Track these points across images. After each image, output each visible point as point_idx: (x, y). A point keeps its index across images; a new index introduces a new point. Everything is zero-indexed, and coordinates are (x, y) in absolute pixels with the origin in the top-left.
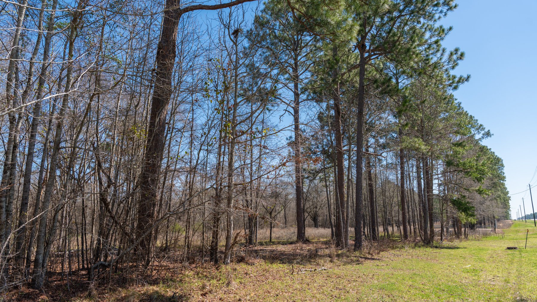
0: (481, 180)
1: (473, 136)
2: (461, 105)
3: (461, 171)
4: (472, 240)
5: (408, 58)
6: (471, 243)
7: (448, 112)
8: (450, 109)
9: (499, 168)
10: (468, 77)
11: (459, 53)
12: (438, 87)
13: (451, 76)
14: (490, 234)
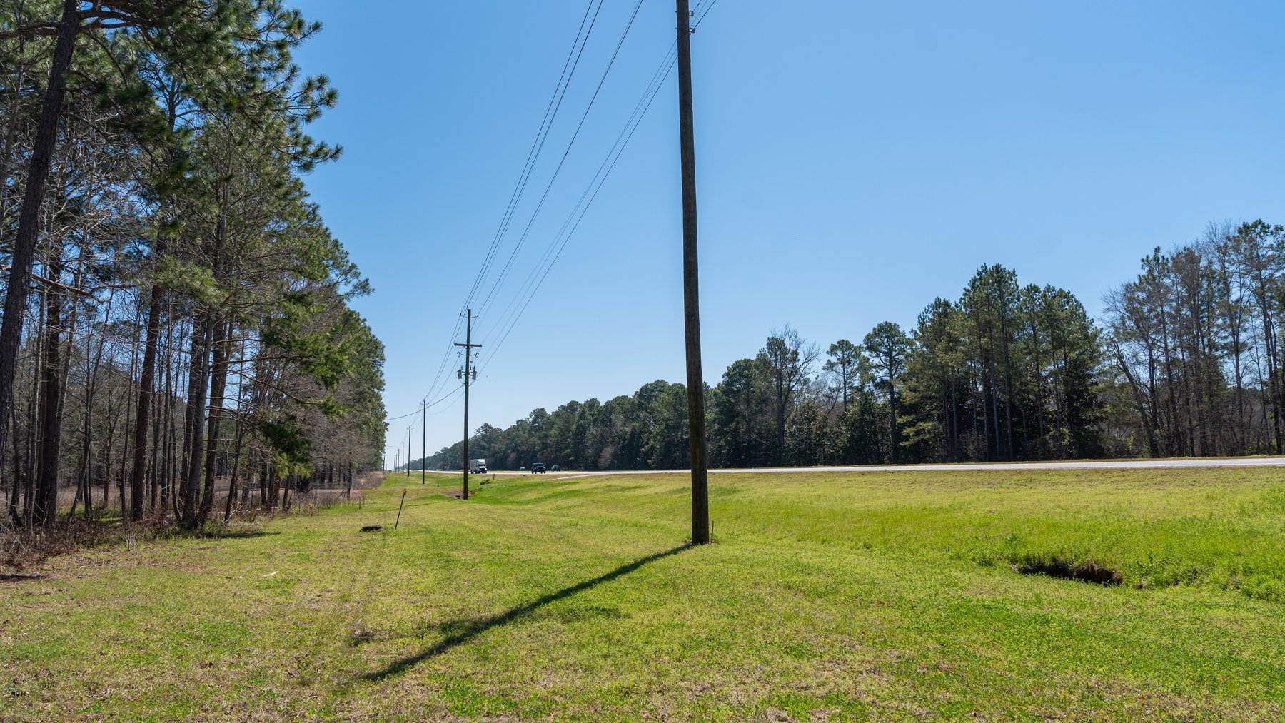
0: (331, 384)
1: (333, 286)
2: (318, 212)
3: (294, 359)
4: (298, 514)
5: (203, 57)
6: (293, 522)
7: (285, 220)
8: (291, 214)
9: (375, 362)
10: (338, 151)
11: (327, 89)
12: (268, 153)
13: (302, 138)
14: (337, 502)
